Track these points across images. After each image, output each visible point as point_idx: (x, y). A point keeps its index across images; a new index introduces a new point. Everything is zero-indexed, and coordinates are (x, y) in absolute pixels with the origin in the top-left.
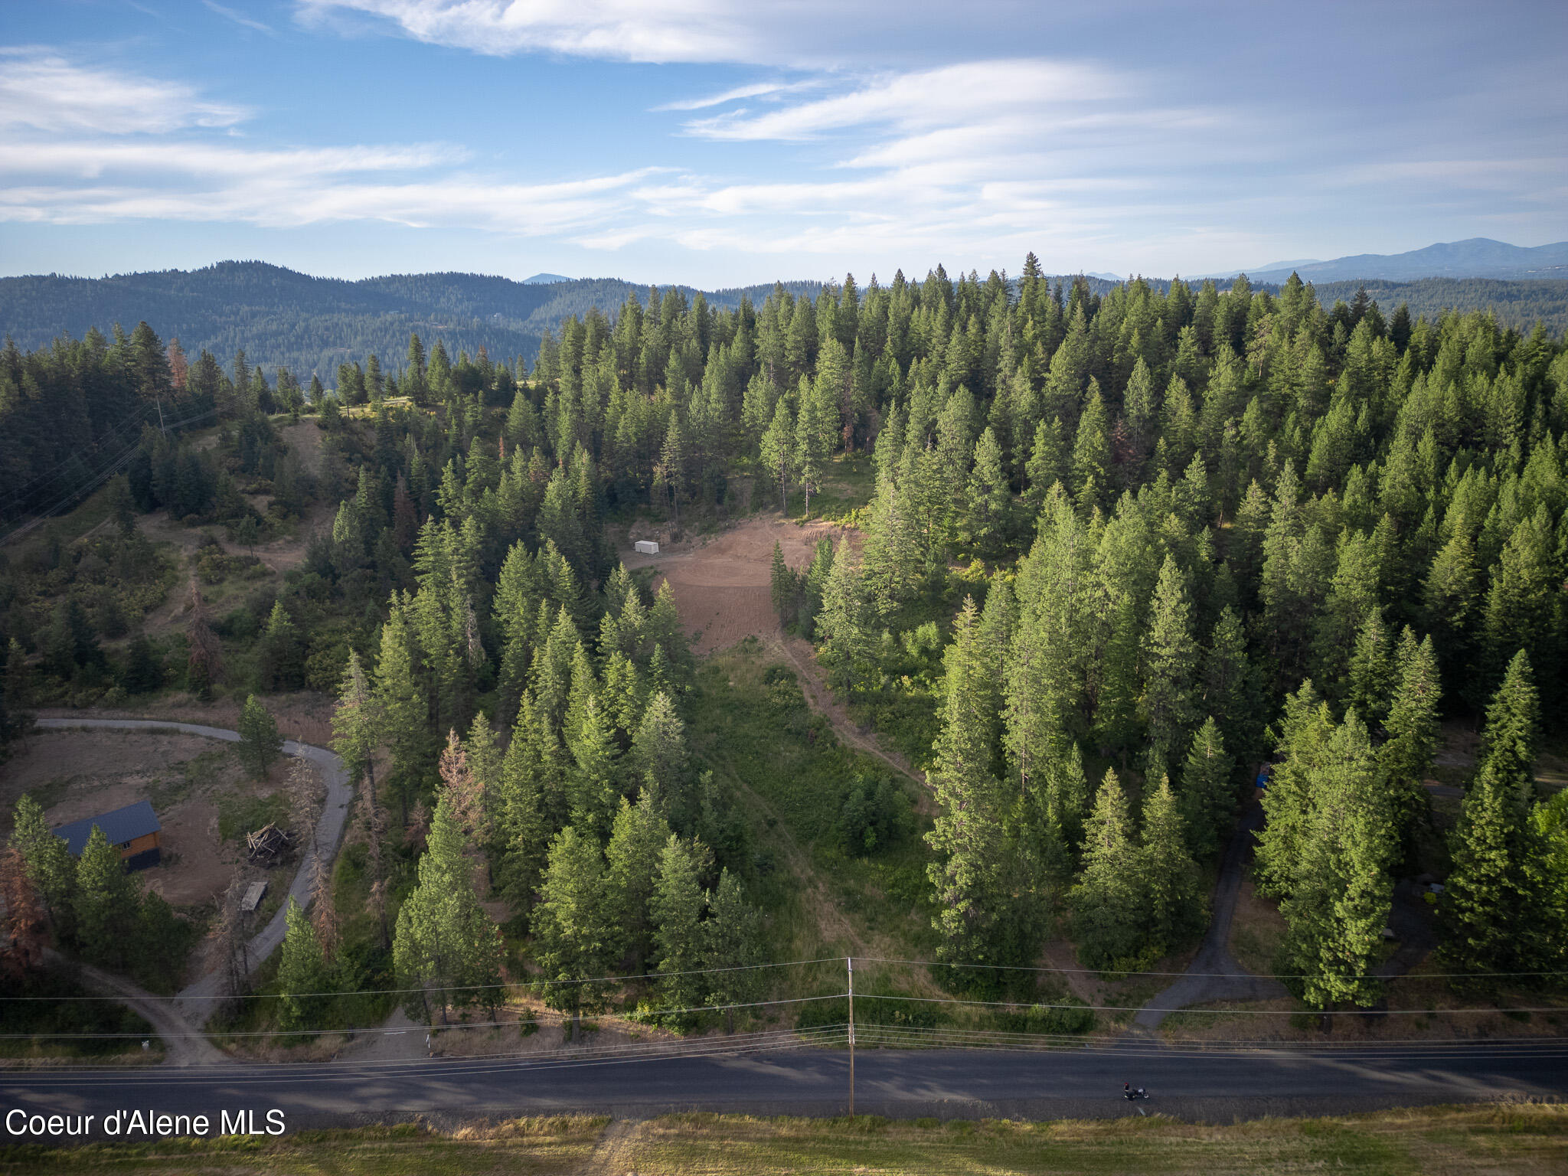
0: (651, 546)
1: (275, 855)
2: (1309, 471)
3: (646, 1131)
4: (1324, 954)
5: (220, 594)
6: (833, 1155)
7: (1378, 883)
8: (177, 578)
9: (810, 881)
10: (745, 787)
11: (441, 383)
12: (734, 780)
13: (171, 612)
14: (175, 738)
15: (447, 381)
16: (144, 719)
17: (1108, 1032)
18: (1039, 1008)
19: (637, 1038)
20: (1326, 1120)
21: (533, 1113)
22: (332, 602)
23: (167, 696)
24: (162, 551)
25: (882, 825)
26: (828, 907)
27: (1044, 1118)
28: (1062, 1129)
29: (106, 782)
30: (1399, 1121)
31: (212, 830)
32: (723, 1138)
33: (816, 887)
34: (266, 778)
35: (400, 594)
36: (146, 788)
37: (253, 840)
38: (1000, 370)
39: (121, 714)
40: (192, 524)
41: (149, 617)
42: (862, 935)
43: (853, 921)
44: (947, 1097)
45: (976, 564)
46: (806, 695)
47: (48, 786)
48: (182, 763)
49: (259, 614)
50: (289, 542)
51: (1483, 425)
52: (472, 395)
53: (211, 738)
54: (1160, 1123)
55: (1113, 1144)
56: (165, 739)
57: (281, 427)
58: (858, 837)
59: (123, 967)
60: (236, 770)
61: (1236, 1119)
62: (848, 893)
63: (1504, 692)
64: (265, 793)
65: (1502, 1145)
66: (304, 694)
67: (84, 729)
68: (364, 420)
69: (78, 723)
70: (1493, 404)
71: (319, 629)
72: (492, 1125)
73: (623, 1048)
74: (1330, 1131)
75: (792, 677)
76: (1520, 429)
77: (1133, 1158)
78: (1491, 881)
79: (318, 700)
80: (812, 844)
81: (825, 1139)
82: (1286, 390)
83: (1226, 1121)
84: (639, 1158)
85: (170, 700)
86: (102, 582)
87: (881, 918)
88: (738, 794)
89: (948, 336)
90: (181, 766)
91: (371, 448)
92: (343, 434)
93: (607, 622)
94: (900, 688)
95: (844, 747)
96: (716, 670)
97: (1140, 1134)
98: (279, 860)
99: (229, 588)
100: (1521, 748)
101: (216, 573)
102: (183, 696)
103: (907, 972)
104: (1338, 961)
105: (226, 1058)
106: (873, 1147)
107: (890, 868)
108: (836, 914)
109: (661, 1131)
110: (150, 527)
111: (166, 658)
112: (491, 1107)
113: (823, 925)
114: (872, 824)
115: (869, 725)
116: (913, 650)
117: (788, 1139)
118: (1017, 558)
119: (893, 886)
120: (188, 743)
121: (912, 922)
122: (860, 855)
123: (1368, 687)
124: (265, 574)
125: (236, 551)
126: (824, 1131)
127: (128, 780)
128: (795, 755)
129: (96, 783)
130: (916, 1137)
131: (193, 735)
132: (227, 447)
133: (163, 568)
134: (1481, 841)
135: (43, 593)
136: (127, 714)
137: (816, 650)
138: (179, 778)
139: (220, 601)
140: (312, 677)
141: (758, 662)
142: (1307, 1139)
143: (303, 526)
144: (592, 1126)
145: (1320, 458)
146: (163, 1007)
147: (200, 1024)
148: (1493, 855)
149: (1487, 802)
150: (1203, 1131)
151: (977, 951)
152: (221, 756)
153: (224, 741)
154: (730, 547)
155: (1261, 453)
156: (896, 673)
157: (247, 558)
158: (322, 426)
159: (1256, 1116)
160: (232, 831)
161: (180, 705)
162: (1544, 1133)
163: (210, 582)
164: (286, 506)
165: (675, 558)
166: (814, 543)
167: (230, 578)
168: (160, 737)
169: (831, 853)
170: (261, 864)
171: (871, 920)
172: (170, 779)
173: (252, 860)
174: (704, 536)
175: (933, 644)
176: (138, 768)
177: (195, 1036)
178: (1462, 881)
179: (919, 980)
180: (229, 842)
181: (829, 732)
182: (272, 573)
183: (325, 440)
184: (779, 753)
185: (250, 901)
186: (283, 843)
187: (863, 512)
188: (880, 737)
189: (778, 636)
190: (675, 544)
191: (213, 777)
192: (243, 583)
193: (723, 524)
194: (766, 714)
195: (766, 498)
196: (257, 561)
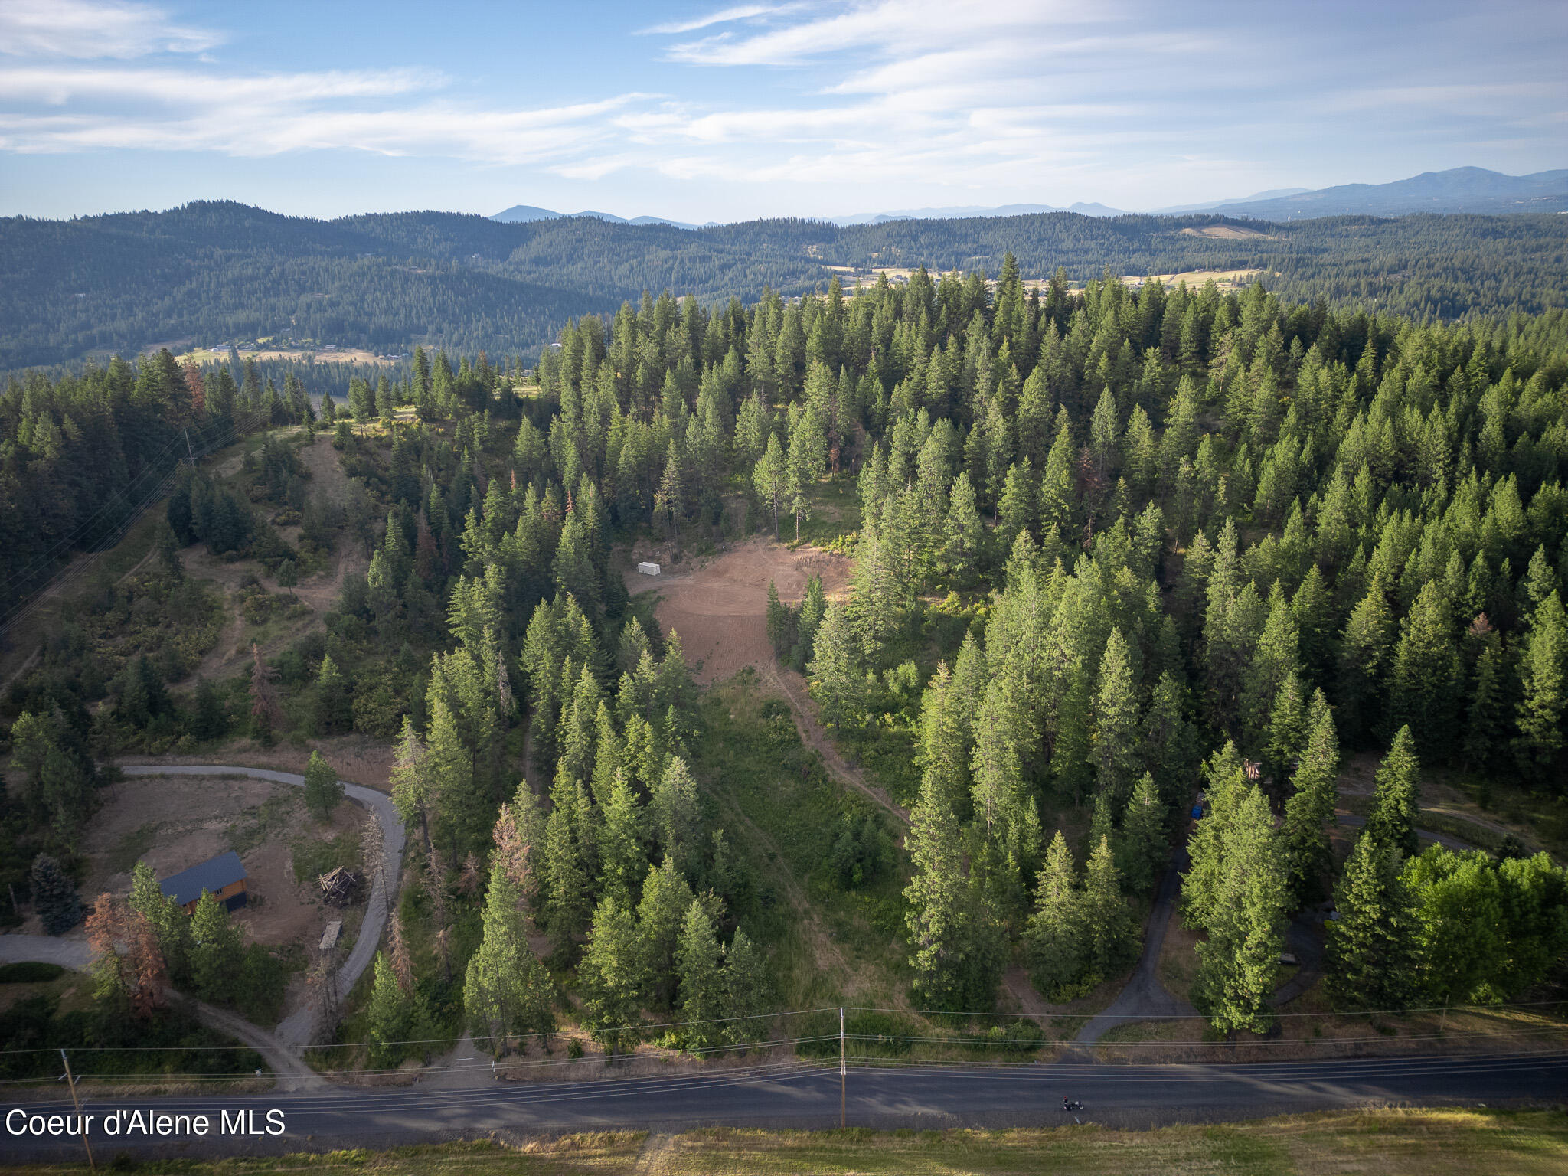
0: (651, 567)
1: (345, 897)
2: (1258, 500)
3: (677, 1144)
4: (1228, 992)
5: (266, 634)
6: (828, 1162)
7: (1270, 936)
8: (224, 618)
9: (806, 912)
10: (748, 821)
11: (448, 398)
12: (738, 814)
13: (225, 654)
14: (244, 784)
15: (453, 396)
16: (213, 765)
17: (1053, 1050)
18: (997, 1030)
19: (667, 1062)
20: (1224, 1126)
21: (586, 1129)
22: (369, 642)
23: (232, 741)
24: (206, 591)
25: (868, 862)
26: (822, 938)
27: (1000, 1128)
28: (1013, 1137)
29: (189, 827)
30: (1282, 1126)
31: (289, 872)
32: (739, 1149)
33: (811, 919)
34: (328, 821)
35: (441, 656)
36: (225, 833)
37: (326, 881)
38: (977, 391)
39: (194, 760)
40: (231, 560)
41: (205, 659)
42: (850, 964)
43: (843, 951)
44: (921, 1110)
45: (952, 596)
46: (800, 729)
47: (138, 832)
48: (253, 807)
49: (306, 657)
50: (321, 577)
51: (1416, 459)
52: (478, 414)
53: (276, 782)
54: (1092, 1130)
55: (1053, 1148)
56: (236, 784)
57: (299, 447)
58: (848, 873)
59: (229, 1003)
60: (302, 814)
61: (1153, 1126)
62: (839, 924)
63: (1391, 759)
64: (330, 836)
65: (1361, 1144)
66: (353, 737)
67: (163, 776)
68: (376, 439)
69: (157, 770)
70: (1425, 440)
71: (360, 670)
72: (553, 1140)
73: (655, 1070)
74: (1228, 1135)
75: (787, 711)
76: (1448, 465)
77: (1068, 1161)
78: (1365, 928)
79: (365, 742)
80: (807, 877)
81: (822, 1149)
82: (1241, 415)
83: (1144, 1128)
84: (674, 1165)
85: (236, 746)
86: (156, 623)
87: (867, 948)
88: (742, 829)
89: (929, 355)
90: (252, 811)
91: (387, 469)
92: (358, 456)
93: (625, 682)
94: (883, 724)
95: (834, 783)
96: (718, 702)
97: (1075, 1140)
98: (349, 900)
99: (274, 629)
100: (1403, 808)
101: (261, 613)
102: (246, 741)
103: (889, 998)
104: (1238, 997)
105: (326, 1083)
106: (861, 1154)
107: (875, 900)
108: (829, 944)
109: (690, 1144)
110: (193, 560)
111: (227, 704)
112: (552, 1124)
113: (817, 954)
114: (859, 861)
115: (855, 762)
116: (895, 688)
117: (792, 1149)
118: (989, 590)
119: (877, 918)
120: (257, 788)
121: (893, 951)
122: (848, 889)
123: (1285, 739)
124: (304, 613)
125: (274, 589)
126: (821, 1142)
127: (206, 825)
128: (790, 789)
129: (180, 829)
130: (894, 1145)
131: (260, 780)
132: (251, 471)
133: (212, 609)
134: (1359, 897)
135: (103, 636)
136: (199, 760)
137: (808, 684)
138: (253, 822)
139: (267, 642)
140: (359, 722)
141: (756, 695)
142: (1209, 1142)
143: (332, 559)
144: (634, 1140)
145: (1267, 489)
146: (267, 1038)
147: (300, 1053)
148: (1368, 908)
149: (1364, 866)
150: (1126, 1136)
151: (947, 984)
152: (287, 800)
153: (287, 785)
154: (726, 571)
155: (1213, 488)
156: (878, 710)
157: (287, 597)
158: (339, 447)
159: (1169, 1123)
160: (307, 873)
161: (244, 750)
162: (1395, 1133)
163: (255, 622)
164: (315, 538)
165: (675, 581)
166: (805, 569)
167: (273, 618)
168: (231, 782)
169: (824, 886)
170: (335, 904)
171: (859, 950)
172: (246, 824)
173: (326, 901)
174: (702, 557)
175: (912, 684)
176: (216, 813)
177: (298, 1064)
178: (1343, 928)
179: (900, 1007)
180: (305, 884)
181: (820, 767)
182: (311, 612)
183: (343, 462)
184: (777, 788)
185: (328, 940)
186: (352, 885)
187: (849, 538)
188: (866, 773)
189: (773, 666)
190: (675, 565)
191: (282, 821)
192: (286, 623)
193: (720, 546)
194: (765, 749)
195: (760, 521)
196: (295, 600)
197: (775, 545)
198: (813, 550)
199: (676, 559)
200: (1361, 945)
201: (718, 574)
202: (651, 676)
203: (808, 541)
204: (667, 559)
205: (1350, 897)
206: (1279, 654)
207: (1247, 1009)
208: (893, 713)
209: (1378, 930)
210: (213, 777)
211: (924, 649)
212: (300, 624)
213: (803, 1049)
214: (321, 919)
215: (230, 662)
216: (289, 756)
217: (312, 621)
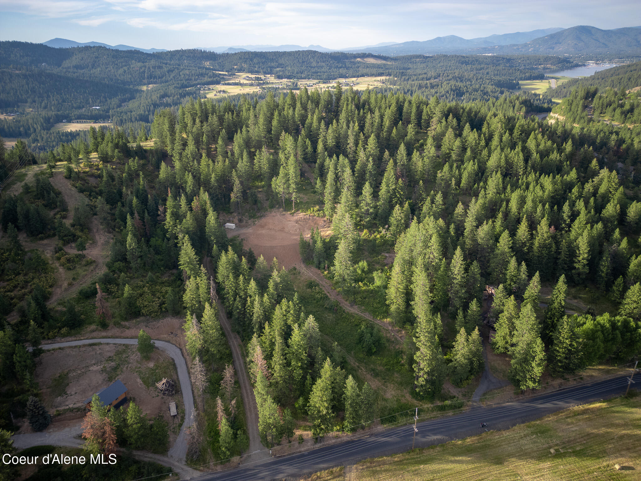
0: (232, 226)
1: (172, 391)
3: (356, 468)
5: (78, 274)
6: (413, 464)
7: (543, 356)
8: (53, 268)
9: (358, 367)
13: (61, 286)
14: (101, 347)
16: (81, 340)
17: (467, 405)
18: (448, 402)
19: (337, 437)
20: (533, 423)
21: (321, 470)
22: (130, 274)
23: (86, 328)
25: (377, 344)
26: (369, 376)
27: (463, 439)
28: (469, 440)
29: (83, 370)
30: (549, 419)
31: (141, 384)
32: (380, 465)
33: (361, 369)
34: (148, 358)
36: (102, 371)
37: (160, 385)
38: (349, 144)
39: (70, 339)
40: (42, 239)
41: (54, 290)
42: (384, 385)
43: (379, 380)
44: (435, 437)
45: (365, 231)
46: (326, 292)
47: (59, 377)
48: (110, 357)
50: (91, 244)
51: (512, 167)
53: (115, 344)
54: (492, 433)
55: (483, 442)
56: (97, 347)
58: (370, 349)
61: (510, 427)
62: (373, 370)
63: (558, 286)
64: (151, 365)
65: (574, 421)
66: (142, 318)
67: (60, 348)
68: (84, 172)
69: (56, 346)
72: (309, 477)
73: (333, 441)
74: (534, 426)
75: (318, 285)
77: (489, 445)
78: (565, 348)
80: (352, 352)
81: (408, 459)
83: (508, 428)
84: (359, 477)
85: (89, 329)
87: (387, 378)
89: (327, 129)
90: (110, 359)
91: (96, 188)
94: (360, 287)
95: (348, 313)
97: (488, 437)
98: (174, 392)
99: (80, 271)
100: (563, 303)
101: (71, 264)
102: (93, 327)
103: (403, 396)
105: (202, 473)
106: (422, 458)
107: (382, 358)
108: (373, 378)
109: (361, 467)
111: (76, 310)
112: (306, 471)
113: (370, 383)
114: (373, 344)
115: (353, 303)
116: (360, 271)
117: (397, 462)
119: (386, 365)
120: (107, 348)
121: (397, 377)
122: (371, 356)
123: (512, 280)
124: (92, 262)
125: (72, 252)
126: (407, 457)
127: (91, 368)
128: (331, 318)
129: (79, 372)
130: (431, 452)
131: (108, 344)
132: (28, 193)
133: (44, 264)
136: (73, 339)
137: (323, 273)
138: (113, 364)
140: (143, 311)
141: (302, 279)
142: (529, 429)
143: (92, 234)
144: (340, 470)
145: (465, 181)
146: (166, 459)
147: (184, 463)
150: (504, 432)
152: (124, 351)
153: (121, 344)
154: (266, 225)
156: (357, 281)
157: (80, 255)
159: (514, 425)
160: (149, 383)
161: (93, 331)
162: (582, 414)
163: (69, 269)
164: (81, 225)
165: (244, 231)
166: (300, 222)
167: (77, 266)
168: (94, 347)
169: (361, 356)
170: (169, 395)
171: (384, 379)
172: (109, 365)
173: (164, 394)
174: (252, 220)
175: (366, 269)
176: (93, 362)
177: (186, 468)
178: (558, 348)
179: (408, 398)
180: (151, 388)
181: (341, 307)
182: (94, 262)
183: (73, 185)
184: (326, 317)
185: (173, 411)
186: (173, 385)
187: (315, 209)
188: (359, 307)
189: (303, 266)
190: (240, 223)
191: (126, 361)
192: (85, 268)
193: (259, 214)
194: (315, 302)
195: (275, 202)
196: (84, 256)
197: (284, 213)
198: (301, 215)
199: (240, 221)
200: (563, 353)
201: (262, 227)
202: (278, 280)
203: (298, 210)
204: (236, 220)
205: (561, 338)
206: (507, 250)
207: (534, 382)
208: (362, 282)
209: (570, 348)
210: (84, 346)
211: (363, 254)
212: (92, 268)
213: (383, 422)
214: (165, 403)
215: (66, 290)
216: (115, 331)
217: (97, 266)
